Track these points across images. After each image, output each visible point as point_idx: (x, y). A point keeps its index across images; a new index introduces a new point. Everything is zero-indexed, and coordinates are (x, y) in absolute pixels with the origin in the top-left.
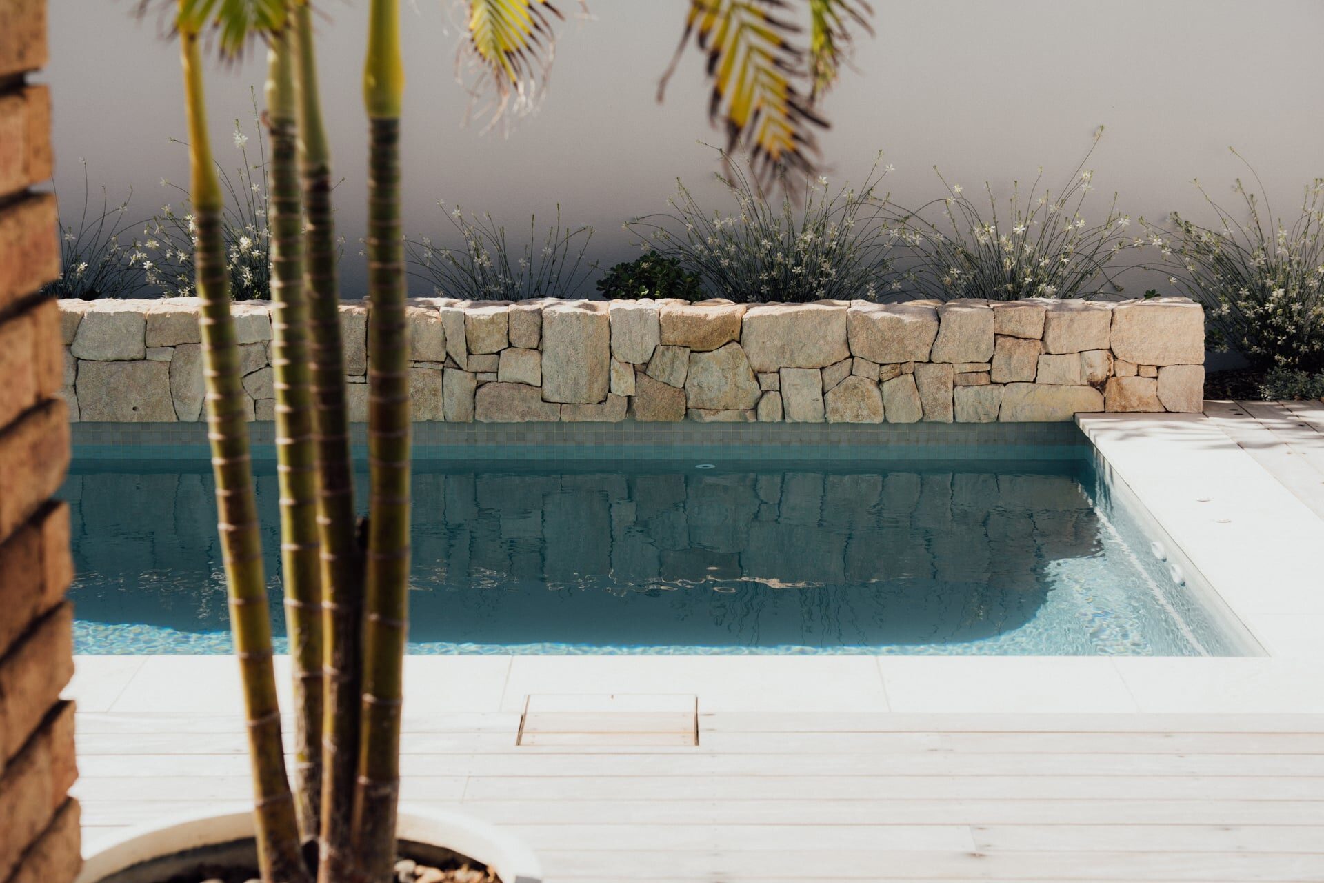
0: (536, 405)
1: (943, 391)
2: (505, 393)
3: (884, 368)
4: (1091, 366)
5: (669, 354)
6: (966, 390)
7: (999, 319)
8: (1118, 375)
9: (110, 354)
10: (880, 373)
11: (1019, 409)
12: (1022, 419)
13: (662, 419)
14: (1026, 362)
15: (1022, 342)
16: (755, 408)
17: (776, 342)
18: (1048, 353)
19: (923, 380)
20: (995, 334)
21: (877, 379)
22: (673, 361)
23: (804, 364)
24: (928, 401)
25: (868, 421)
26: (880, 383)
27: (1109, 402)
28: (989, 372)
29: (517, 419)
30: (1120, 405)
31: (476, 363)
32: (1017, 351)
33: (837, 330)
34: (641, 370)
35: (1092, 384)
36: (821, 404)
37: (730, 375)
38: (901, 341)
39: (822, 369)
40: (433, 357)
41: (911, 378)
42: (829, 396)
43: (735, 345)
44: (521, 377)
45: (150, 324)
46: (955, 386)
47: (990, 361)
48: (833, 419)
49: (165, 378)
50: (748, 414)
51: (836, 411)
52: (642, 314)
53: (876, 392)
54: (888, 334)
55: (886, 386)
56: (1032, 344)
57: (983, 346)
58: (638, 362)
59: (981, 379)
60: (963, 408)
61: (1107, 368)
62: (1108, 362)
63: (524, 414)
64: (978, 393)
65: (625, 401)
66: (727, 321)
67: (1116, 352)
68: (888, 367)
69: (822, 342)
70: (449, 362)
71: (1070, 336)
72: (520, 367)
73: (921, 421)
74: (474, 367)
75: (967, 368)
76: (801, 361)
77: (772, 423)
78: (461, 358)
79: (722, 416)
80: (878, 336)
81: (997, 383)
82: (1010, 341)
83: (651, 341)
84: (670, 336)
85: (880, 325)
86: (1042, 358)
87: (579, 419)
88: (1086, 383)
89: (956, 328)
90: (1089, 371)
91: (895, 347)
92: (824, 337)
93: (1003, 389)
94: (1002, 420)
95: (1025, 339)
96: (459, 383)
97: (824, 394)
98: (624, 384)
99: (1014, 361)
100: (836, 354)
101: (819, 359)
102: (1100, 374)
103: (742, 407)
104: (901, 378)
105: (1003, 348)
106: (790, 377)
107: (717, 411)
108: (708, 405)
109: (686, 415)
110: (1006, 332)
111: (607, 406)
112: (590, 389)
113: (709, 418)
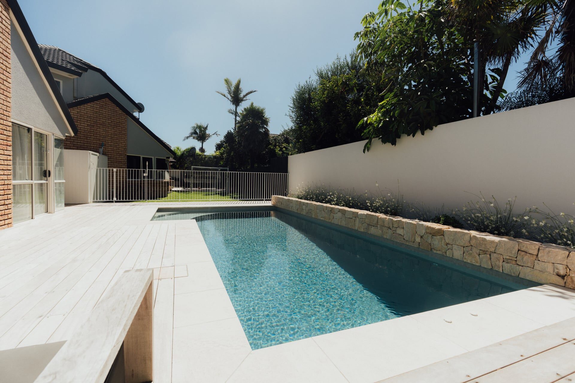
0: (402, 240)
1: (498, 262)
2: (397, 236)
3: (481, 251)
4: (558, 269)
5: (427, 235)
6: (507, 264)
7: (520, 245)
8: (570, 275)
9: (349, 217)
10: (479, 252)
11: (527, 275)
12: (528, 278)
13: (425, 249)
14: (529, 261)
15: (528, 254)
16: (446, 253)
17: (452, 238)
18: (539, 260)
19: (492, 257)
20: (519, 250)
21: (478, 253)
22: (428, 236)
23: (458, 244)
24: (493, 264)
25: (474, 264)
26: (479, 255)
27: (567, 284)
28: (516, 261)
29: (399, 242)
30: (572, 287)
31: (394, 229)
32: (525, 257)
33: (467, 238)
34: (422, 237)
35: (558, 275)
36: (462, 256)
37: (440, 243)
38: (485, 245)
39: (464, 247)
40: (387, 226)
41: (488, 256)
42: (465, 254)
43: (442, 236)
44: (400, 233)
45: (353, 213)
46: (504, 261)
47: (516, 258)
48: (465, 261)
49: (354, 222)
50: (444, 253)
51: (465, 259)
52: (422, 225)
53: (478, 257)
54: (481, 242)
55: (480, 256)
56: (532, 256)
57: (513, 252)
58: (422, 235)
59: (513, 262)
60: (505, 269)
61: (566, 272)
62: (566, 270)
63: (400, 241)
64: (511, 266)
65: (418, 243)
66: (440, 230)
67: (569, 267)
68: (482, 251)
69: (463, 240)
70: (389, 228)
71: (548, 257)
72: (400, 231)
73: (492, 269)
74: (393, 229)
75: (508, 257)
76: (457, 243)
77: (449, 257)
78: (391, 228)
79: (438, 252)
80: (479, 242)
81: (519, 265)
82: (523, 253)
83: (424, 231)
84: (428, 231)
85: (479, 239)
86: (536, 261)
87: (409, 244)
88: (555, 274)
89: (503, 245)
90: (556, 271)
91: (483, 246)
92: (463, 239)
93: (521, 267)
94: (520, 277)
95: (530, 254)
96: (390, 232)
97: (464, 253)
98: (418, 239)
99: (524, 259)
100: (466, 244)
101: (462, 244)
102: (562, 272)
103: (443, 251)
104: (485, 255)
105: (520, 254)
106: (455, 247)
107: (437, 251)
108: (435, 249)
109: (431, 250)
110: (522, 250)
111: (415, 243)
112: (412, 239)
113: (435, 252)
